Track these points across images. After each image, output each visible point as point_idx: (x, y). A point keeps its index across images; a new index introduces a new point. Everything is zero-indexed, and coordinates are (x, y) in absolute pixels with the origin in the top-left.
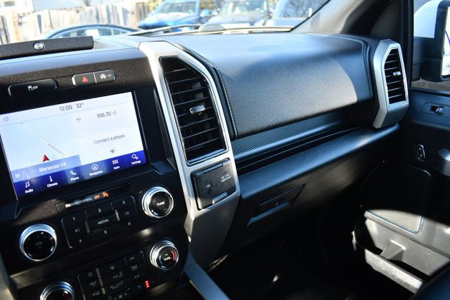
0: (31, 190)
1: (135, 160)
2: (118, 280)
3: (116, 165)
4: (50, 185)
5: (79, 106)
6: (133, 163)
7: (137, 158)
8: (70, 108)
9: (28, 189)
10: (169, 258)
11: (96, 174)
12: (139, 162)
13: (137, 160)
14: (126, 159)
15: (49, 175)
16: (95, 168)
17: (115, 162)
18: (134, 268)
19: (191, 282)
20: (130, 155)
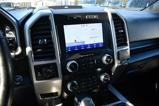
0: (70, 50)
1: (100, 45)
2: (91, 83)
3: (95, 46)
4: (76, 49)
5: (86, 26)
6: (100, 46)
7: (101, 44)
8: (84, 26)
9: (69, 50)
10: (107, 79)
11: (89, 48)
12: (102, 46)
13: (101, 45)
14: (98, 44)
15: (76, 46)
16: (89, 46)
17: (95, 45)
18: (96, 80)
19: (109, 89)
20: (99, 43)
